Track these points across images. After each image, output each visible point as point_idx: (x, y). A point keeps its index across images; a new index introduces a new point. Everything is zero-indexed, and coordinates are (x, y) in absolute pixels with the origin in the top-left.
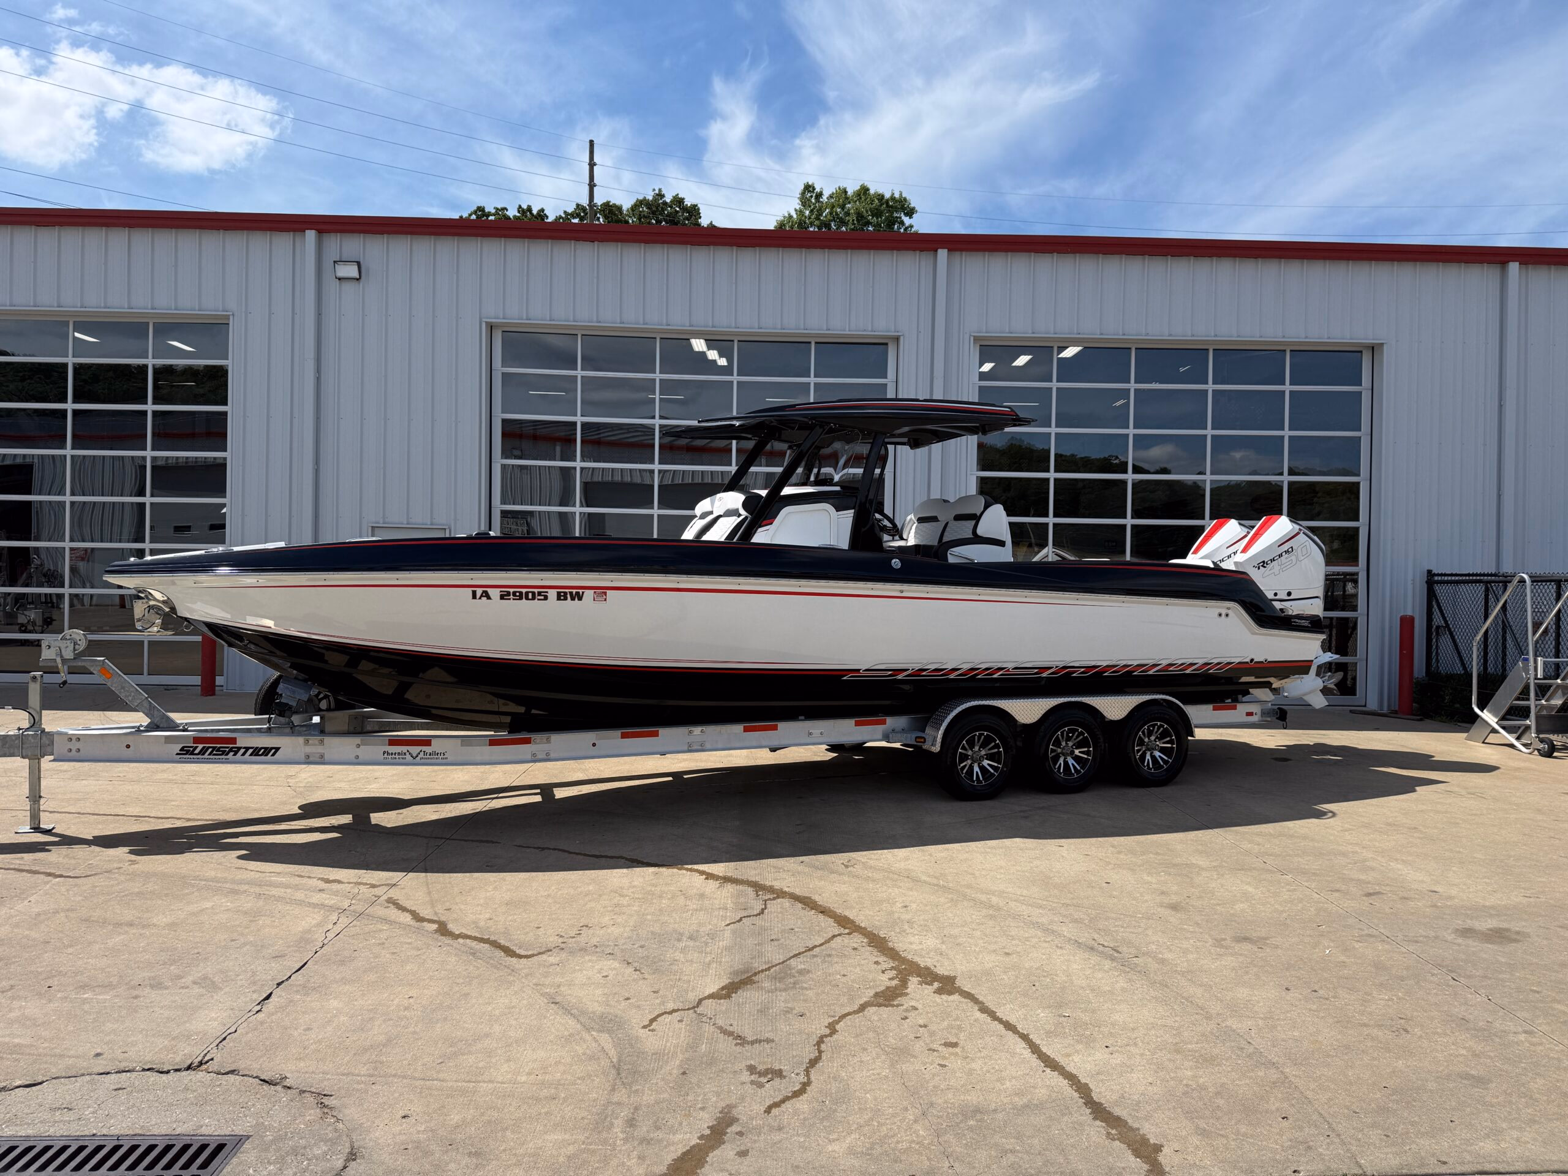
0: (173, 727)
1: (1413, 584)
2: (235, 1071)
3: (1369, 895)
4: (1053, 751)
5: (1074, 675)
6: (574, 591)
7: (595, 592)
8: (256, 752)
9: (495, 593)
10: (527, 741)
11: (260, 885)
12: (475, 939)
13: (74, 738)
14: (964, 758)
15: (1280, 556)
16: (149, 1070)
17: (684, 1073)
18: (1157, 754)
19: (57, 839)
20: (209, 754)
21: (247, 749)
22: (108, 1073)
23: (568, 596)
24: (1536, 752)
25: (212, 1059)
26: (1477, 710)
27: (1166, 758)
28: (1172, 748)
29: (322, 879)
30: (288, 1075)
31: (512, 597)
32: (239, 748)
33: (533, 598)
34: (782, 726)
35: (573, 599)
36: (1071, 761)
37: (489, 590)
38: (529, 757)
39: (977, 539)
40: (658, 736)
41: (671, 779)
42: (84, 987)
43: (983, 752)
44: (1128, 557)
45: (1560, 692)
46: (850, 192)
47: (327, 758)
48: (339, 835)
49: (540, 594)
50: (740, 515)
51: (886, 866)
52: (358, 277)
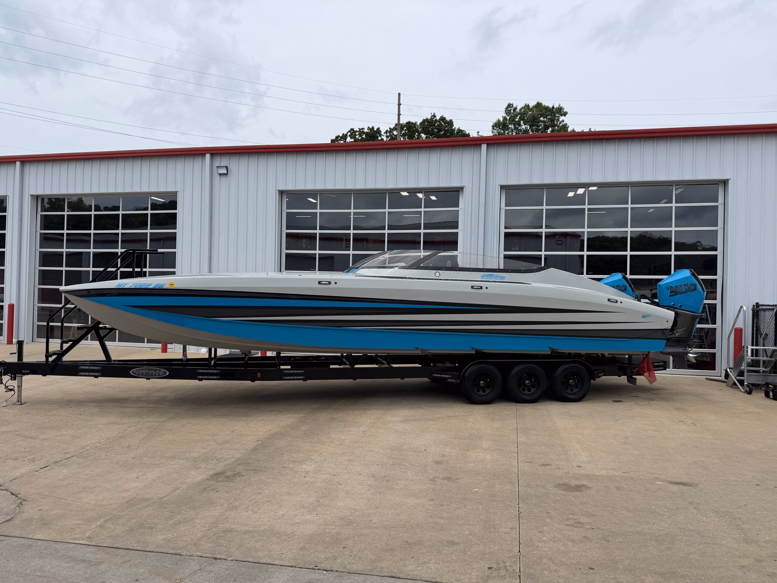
2: (7, 489)
46: (531, 106)
52: (226, 173)
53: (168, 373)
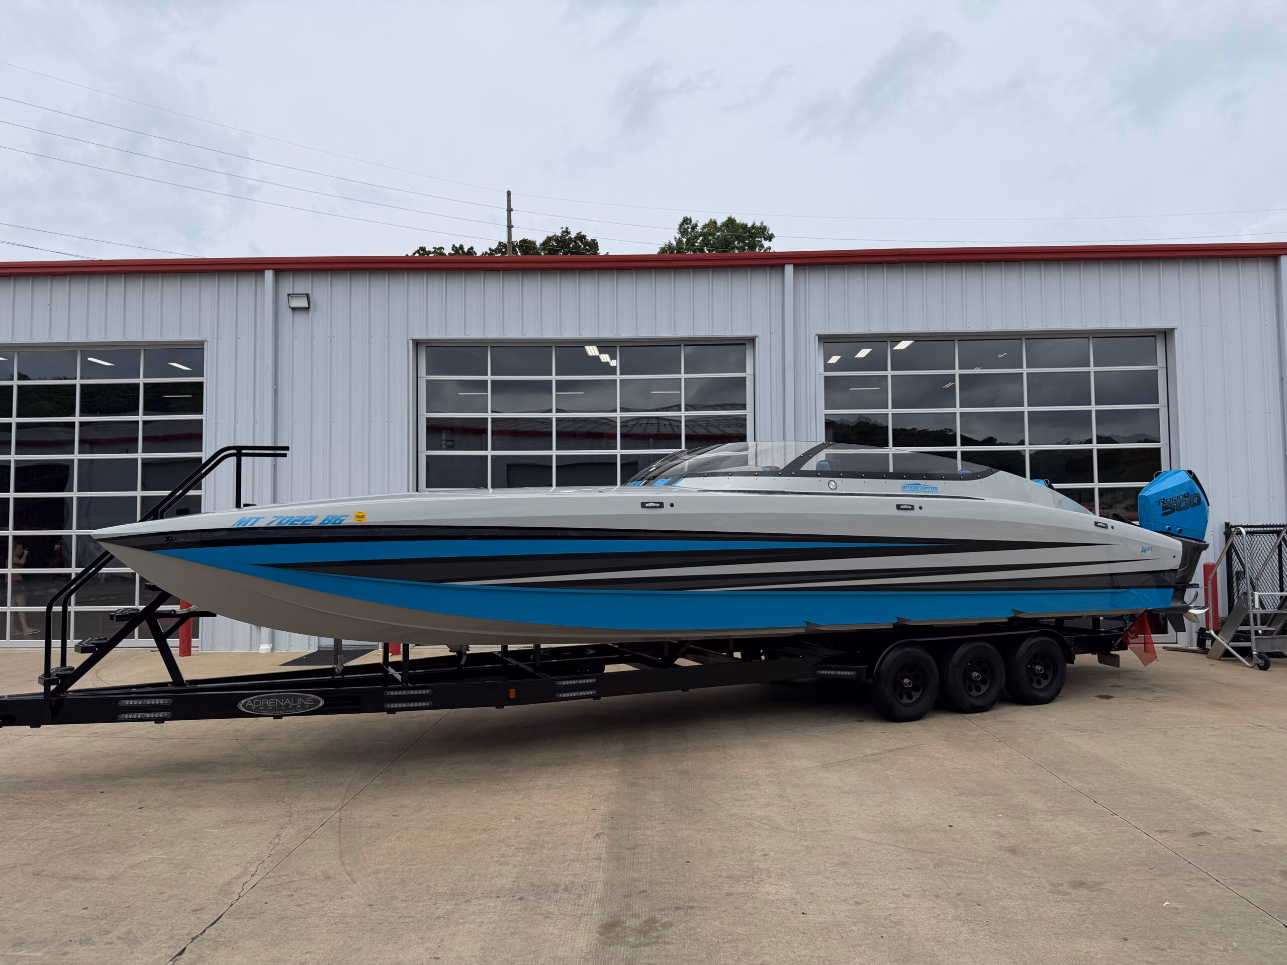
46: (719, 224)
52: (307, 306)
53: (322, 703)
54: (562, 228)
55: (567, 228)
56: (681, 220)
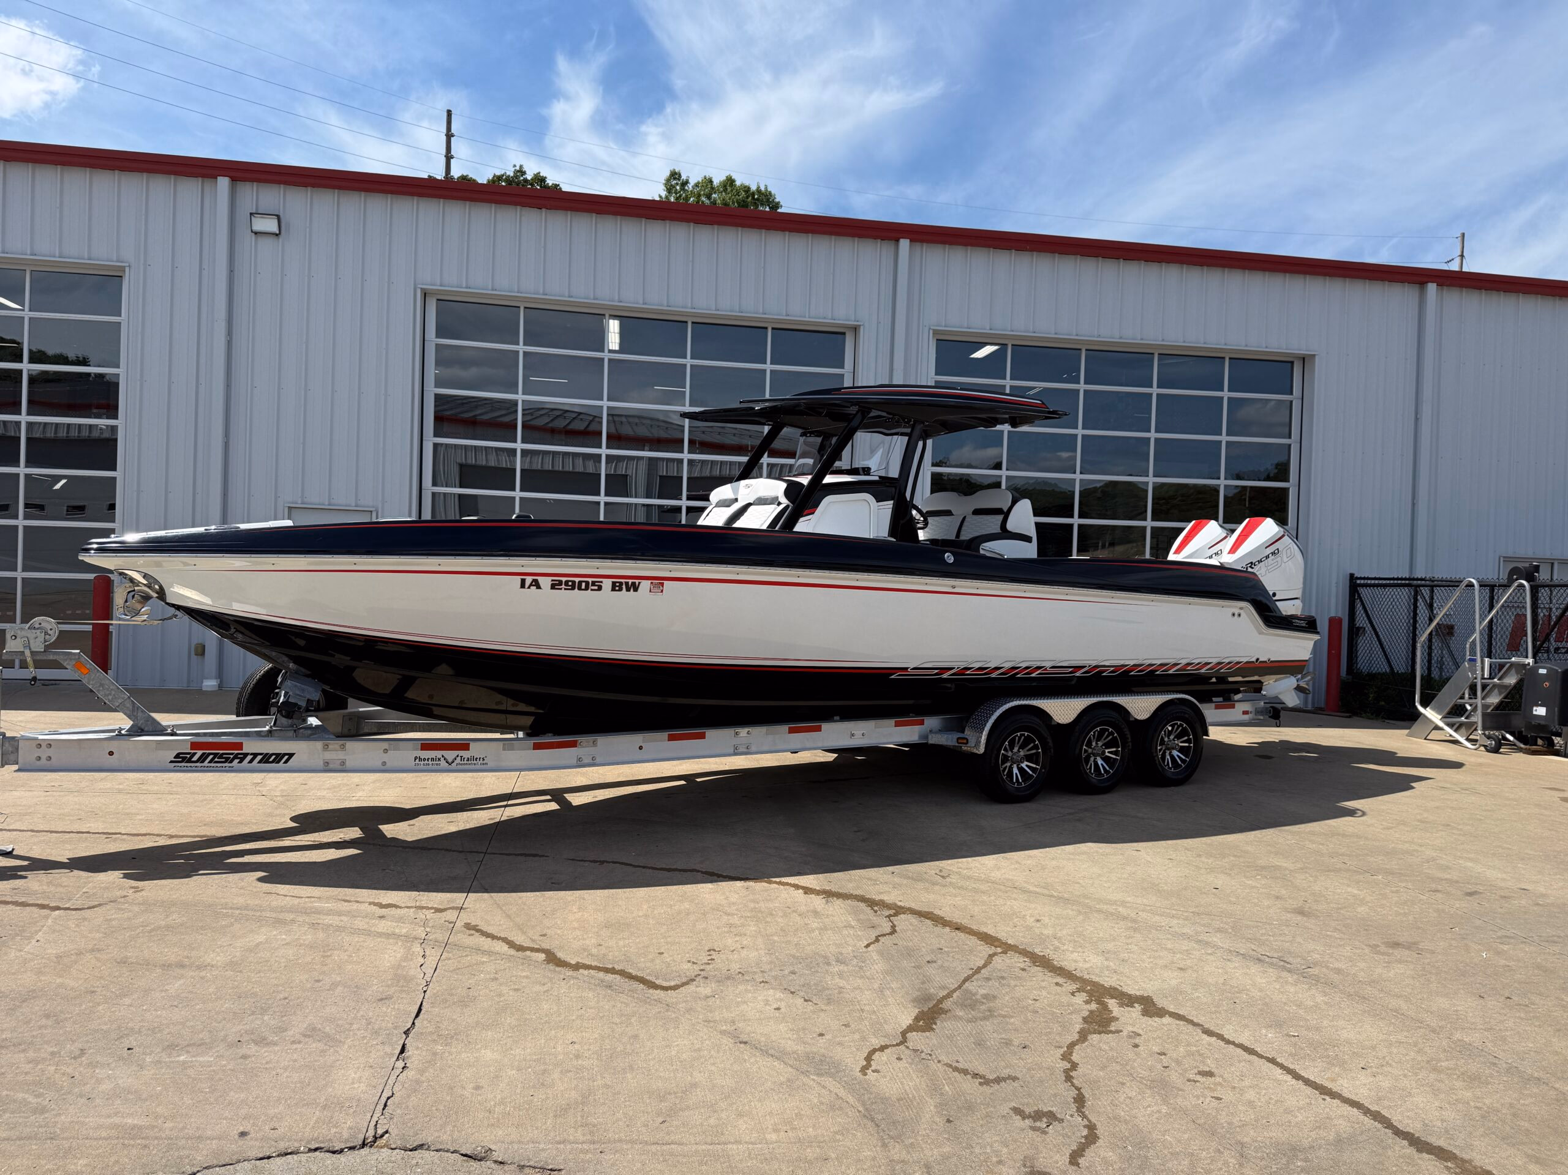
0: (160, 730)
1: (1337, 587)
2: (423, 1145)
3: (1470, 894)
4: (1086, 751)
5: (1104, 674)
6: (630, 581)
7: (652, 583)
8: (266, 758)
9: (545, 582)
10: (573, 744)
11: (306, 913)
12: (598, 969)
13: (44, 745)
14: (1006, 759)
15: (1267, 557)
16: (316, 1150)
17: (949, 1121)
18: (1175, 753)
19: (26, 863)
20: (209, 762)
21: (255, 755)
22: (269, 1158)
23: (624, 586)
24: (1482, 748)
25: (387, 1132)
26: (1421, 709)
27: (1184, 757)
28: (1189, 747)
29: (375, 904)
30: (493, 1147)
31: (563, 586)
32: (246, 755)
33: (587, 588)
34: (825, 726)
35: (628, 590)
36: (1100, 762)
37: (540, 579)
38: (574, 762)
39: (1005, 534)
40: (705, 738)
41: (683, 782)
42: (172, 1047)
43: (1022, 753)
44: (1148, 556)
45: (1496, 691)
46: (716, 182)
47: (349, 764)
48: (359, 852)
49: (593, 583)
50: (779, 504)
51: (983, 876)
52: (278, 232)
54: (515, 166)
55: (521, 166)
56: (668, 174)
